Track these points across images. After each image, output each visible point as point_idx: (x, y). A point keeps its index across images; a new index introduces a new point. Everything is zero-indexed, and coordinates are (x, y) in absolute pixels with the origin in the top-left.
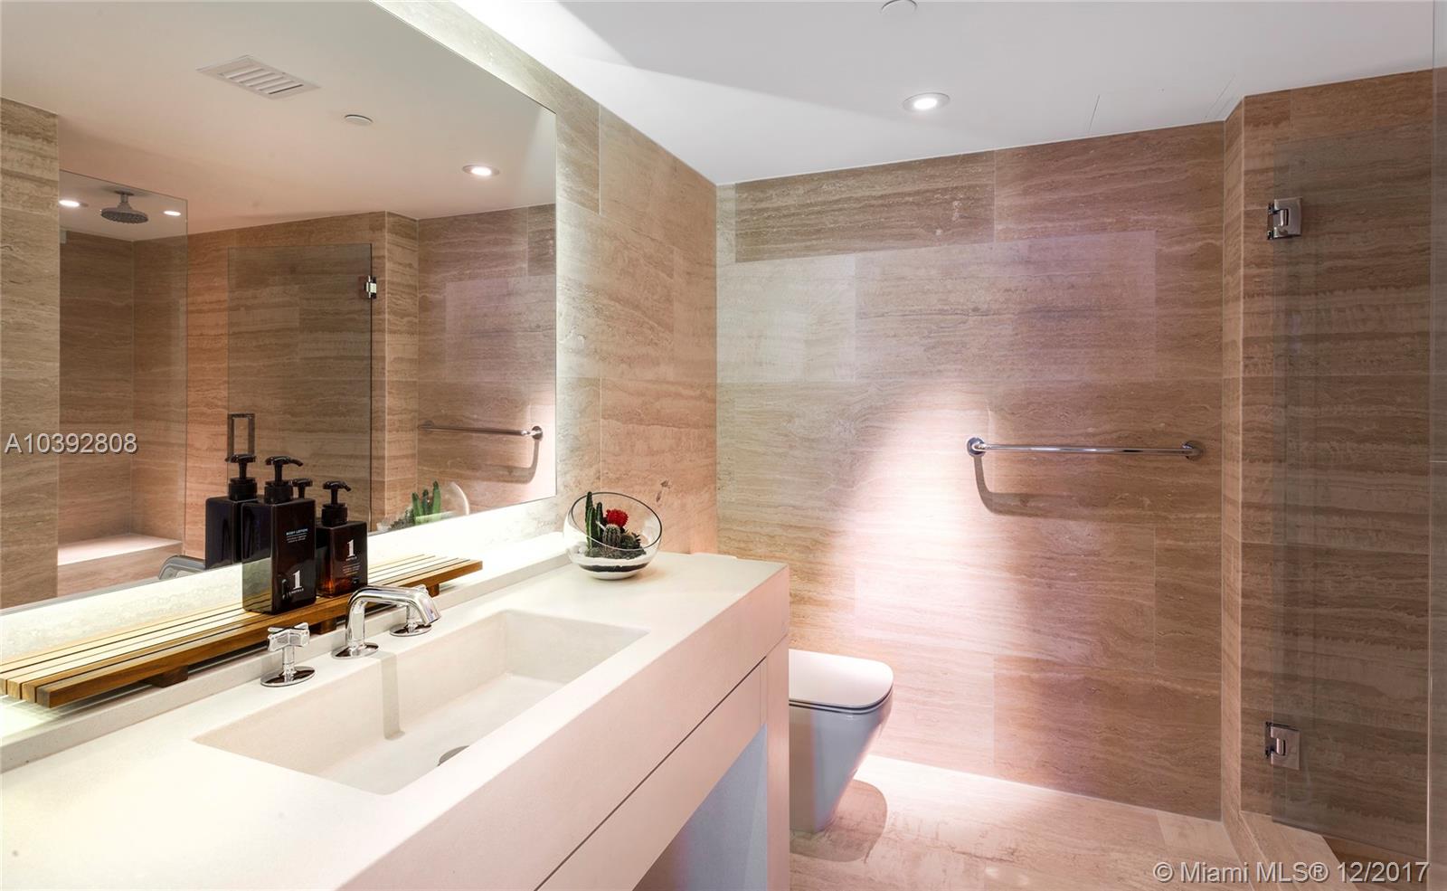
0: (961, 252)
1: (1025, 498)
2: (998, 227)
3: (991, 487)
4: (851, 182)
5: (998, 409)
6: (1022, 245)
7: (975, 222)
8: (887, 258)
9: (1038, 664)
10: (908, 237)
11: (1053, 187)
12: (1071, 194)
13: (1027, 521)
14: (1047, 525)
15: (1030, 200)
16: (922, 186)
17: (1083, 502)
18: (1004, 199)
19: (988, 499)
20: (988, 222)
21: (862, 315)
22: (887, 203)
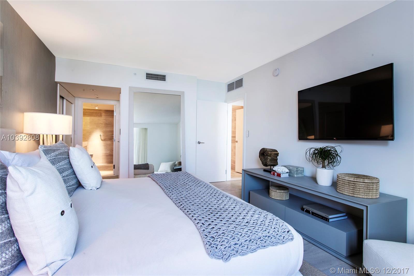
0: (99, 118)
1: (105, 140)
2: (103, 116)
3: (102, 139)
4: (89, 110)
5: (103, 132)
6: (105, 118)
7: (101, 116)
8: (93, 118)
9: (106, 154)
10: (95, 116)
11: (107, 114)
12: (109, 114)
13: (105, 142)
14: (106, 142)
15: (105, 114)
16: (96, 112)
17: (110, 140)
18: (103, 114)
19: (102, 140)
20: (102, 116)
21: (90, 123)
22: (93, 113)
